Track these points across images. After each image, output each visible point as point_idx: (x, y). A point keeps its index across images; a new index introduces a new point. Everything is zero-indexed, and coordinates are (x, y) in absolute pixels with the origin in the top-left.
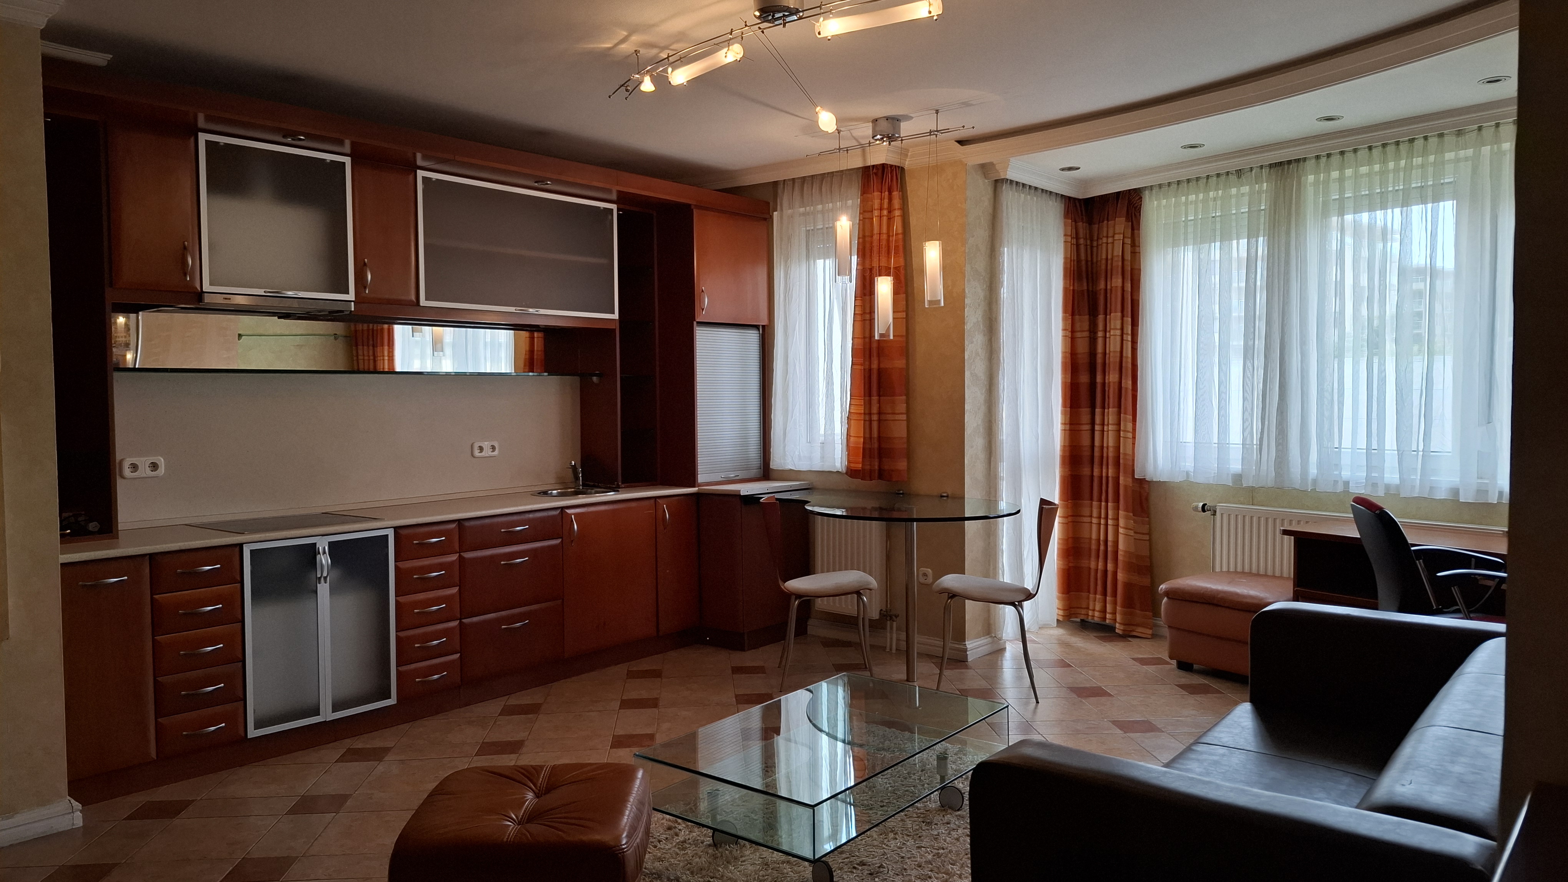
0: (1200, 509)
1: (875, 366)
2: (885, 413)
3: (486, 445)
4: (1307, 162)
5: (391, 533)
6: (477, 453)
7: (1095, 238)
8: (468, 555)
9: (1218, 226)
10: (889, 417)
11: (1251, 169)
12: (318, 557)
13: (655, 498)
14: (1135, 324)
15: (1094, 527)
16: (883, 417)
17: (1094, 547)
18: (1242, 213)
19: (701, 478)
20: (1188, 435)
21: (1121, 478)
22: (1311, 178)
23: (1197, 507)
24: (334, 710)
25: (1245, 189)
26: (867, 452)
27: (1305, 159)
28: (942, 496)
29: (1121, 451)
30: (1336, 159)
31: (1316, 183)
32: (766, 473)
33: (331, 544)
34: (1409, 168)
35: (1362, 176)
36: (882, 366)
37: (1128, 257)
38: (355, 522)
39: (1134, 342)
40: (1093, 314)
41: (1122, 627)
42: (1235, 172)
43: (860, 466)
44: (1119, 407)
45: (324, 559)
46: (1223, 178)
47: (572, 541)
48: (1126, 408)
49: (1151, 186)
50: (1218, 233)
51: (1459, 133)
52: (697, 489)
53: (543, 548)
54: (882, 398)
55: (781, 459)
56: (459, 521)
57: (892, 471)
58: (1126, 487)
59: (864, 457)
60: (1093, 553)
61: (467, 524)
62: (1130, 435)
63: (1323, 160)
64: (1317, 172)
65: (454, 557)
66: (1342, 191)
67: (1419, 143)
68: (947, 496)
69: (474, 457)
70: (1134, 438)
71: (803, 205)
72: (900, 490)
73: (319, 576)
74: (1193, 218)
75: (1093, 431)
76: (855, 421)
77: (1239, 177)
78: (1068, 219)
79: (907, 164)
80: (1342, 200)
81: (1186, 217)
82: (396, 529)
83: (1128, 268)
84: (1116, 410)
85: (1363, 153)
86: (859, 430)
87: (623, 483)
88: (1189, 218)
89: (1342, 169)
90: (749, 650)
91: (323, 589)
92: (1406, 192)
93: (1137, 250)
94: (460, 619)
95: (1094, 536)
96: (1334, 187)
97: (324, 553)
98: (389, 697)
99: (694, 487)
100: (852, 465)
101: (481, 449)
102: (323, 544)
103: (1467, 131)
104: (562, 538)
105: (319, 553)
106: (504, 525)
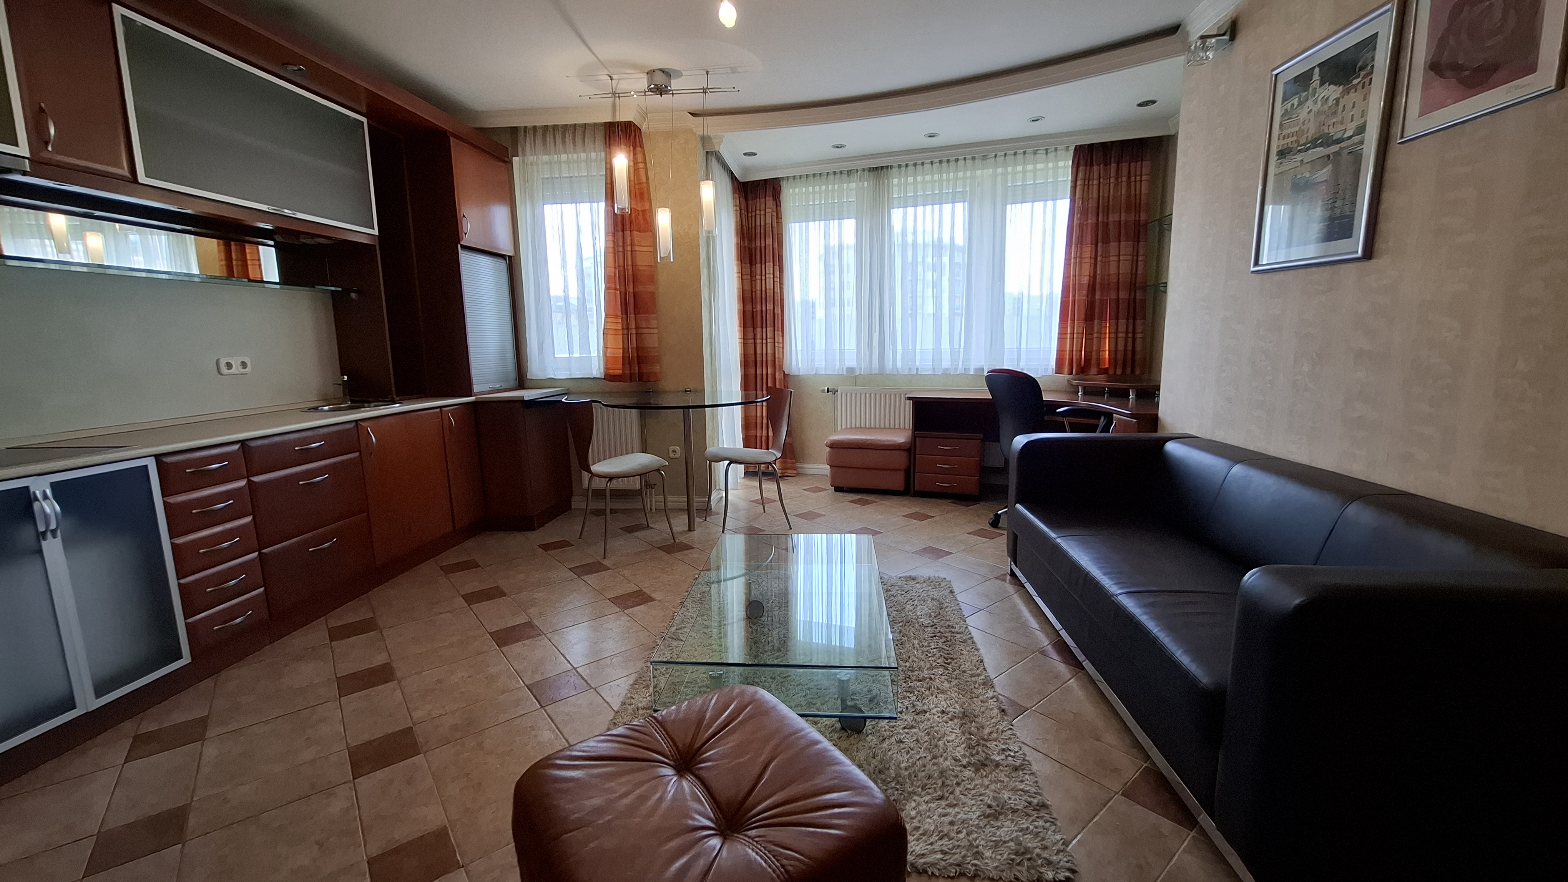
0: (826, 391)
1: (631, 289)
2: (641, 328)
3: (235, 362)
4: (893, 169)
5: (152, 465)
6: (224, 370)
7: (750, 211)
8: (256, 479)
9: (836, 209)
10: (645, 331)
11: (857, 171)
12: (36, 505)
13: (441, 407)
14: (781, 271)
15: (759, 409)
16: (640, 331)
17: (759, 421)
18: (850, 202)
19: (476, 388)
20: (820, 344)
21: (777, 374)
22: (895, 181)
23: (824, 390)
24: (98, 694)
25: (853, 185)
26: (627, 360)
27: (891, 167)
28: (686, 391)
29: (777, 356)
30: (911, 168)
31: (899, 184)
32: (522, 381)
33: (54, 486)
34: (956, 179)
35: (927, 182)
36: (636, 290)
37: (775, 225)
38: (79, 455)
39: (781, 284)
40: (752, 263)
41: (780, 471)
42: (846, 172)
43: (621, 371)
44: (774, 327)
45: (50, 507)
46: (838, 176)
47: (371, 454)
48: (778, 327)
49: (788, 177)
50: (836, 214)
51: (985, 158)
52: (474, 398)
53: (342, 462)
54: (637, 316)
55: (535, 369)
56: (243, 442)
57: (650, 373)
58: (780, 379)
59: (623, 364)
60: (759, 426)
61: (253, 444)
62: (781, 345)
63: (903, 169)
64: (899, 177)
65: (242, 483)
66: (915, 191)
67: (961, 162)
68: (690, 391)
69: (222, 375)
70: (783, 348)
71: (547, 153)
72: (650, 389)
73: (42, 529)
74: (818, 203)
75: (755, 343)
76: (612, 336)
77: (849, 176)
78: (736, 193)
79: (644, 128)
80: (915, 197)
81: (814, 201)
82: (158, 457)
83: (775, 233)
84: (772, 328)
85: (927, 166)
86: (617, 343)
87: (397, 396)
88: (816, 203)
89: (915, 177)
90: (539, 528)
91: (52, 548)
92: (954, 193)
93: (780, 221)
94: (259, 550)
95: (759, 414)
96: (910, 188)
97: (45, 497)
98: (180, 657)
99: (471, 396)
100: (611, 371)
101: (229, 366)
102: (40, 487)
103: (989, 157)
104: (360, 451)
105: (37, 499)
106: (297, 442)
